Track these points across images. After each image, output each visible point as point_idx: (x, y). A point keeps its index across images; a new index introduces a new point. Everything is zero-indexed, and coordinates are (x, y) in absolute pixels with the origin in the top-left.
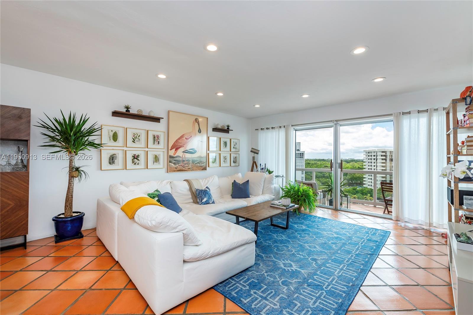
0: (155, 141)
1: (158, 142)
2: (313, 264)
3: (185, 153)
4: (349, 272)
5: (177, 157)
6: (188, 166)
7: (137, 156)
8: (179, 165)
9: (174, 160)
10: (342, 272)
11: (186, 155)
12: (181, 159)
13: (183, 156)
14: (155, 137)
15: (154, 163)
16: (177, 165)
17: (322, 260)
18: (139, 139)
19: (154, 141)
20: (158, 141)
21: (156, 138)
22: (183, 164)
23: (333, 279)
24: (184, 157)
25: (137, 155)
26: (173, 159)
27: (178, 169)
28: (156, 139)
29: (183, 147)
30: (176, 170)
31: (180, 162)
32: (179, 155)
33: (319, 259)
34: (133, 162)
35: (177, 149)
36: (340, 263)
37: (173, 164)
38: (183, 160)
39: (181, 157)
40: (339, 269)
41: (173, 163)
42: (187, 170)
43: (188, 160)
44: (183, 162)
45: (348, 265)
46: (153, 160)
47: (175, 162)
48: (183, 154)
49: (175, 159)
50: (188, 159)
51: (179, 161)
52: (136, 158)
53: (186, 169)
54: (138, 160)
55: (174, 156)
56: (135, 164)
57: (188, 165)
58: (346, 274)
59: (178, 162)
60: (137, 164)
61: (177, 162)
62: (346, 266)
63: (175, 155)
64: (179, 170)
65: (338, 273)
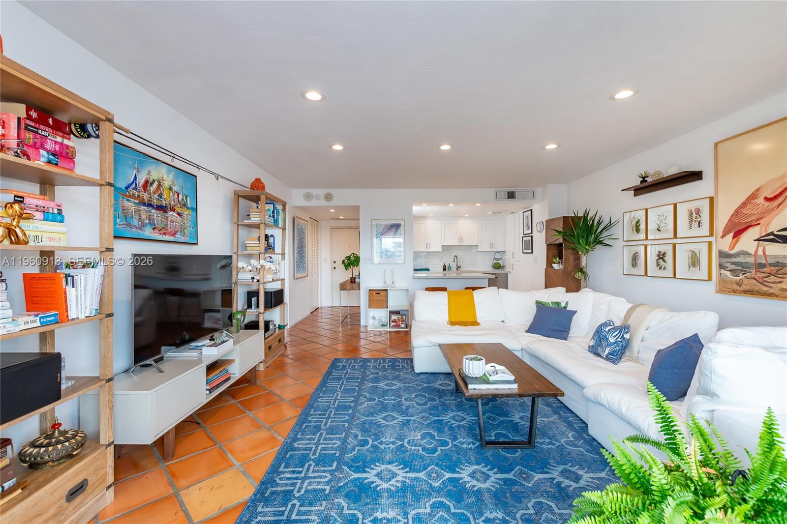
0: (693, 222)
1: (698, 223)
2: (368, 395)
3: (765, 243)
4: (327, 400)
5: (738, 254)
6: (781, 282)
7: (663, 255)
8: (746, 277)
9: (733, 263)
10: (335, 396)
11: (767, 248)
12: (751, 260)
13: (756, 252)
14: (691, 214)
15: (689, 268)
16: (741, 277)
17: (362, 403)
18: (666, 223)
19: (691, 221)
20: (699, 220)
21: (694, 215)
22: (759, 275)
23: (341, 387)
24: (760, 252)
25: (662, 252)
26: (729, 260)
27: (744, 287)
28: (694, 217)
29: (759, 224)
30: (738, 288)
31: (748, 268)
32: (745, 250)
33: (366, 403)
34: (658, 265)
35: (738, 234)
36: (339, 407)
37: (728, 274)
38: (758, 261)
39: (751, 254)
40: (338, 399)
41: (730, 271)
42: (776, 293)
43: (778, 262)
44: (761, 270)
45: (329, 407)
46: (689, 263)
47: (733, 267)
48: (758, 245)
49: (734, 260)
50: (777, 260)
51: (747, 265)
52: (662, 258)
53: (771, 291)
54: (664, 261)
55: (732, 252)
56: (660, 268)
57: (779, 280)
58: (330, 397)
59: (742, 267)
60: (663, 268)
61: (740, 268)
62: (331, 406)
63: (731, 250)
64: (748, 291)
65: (338, 395)
